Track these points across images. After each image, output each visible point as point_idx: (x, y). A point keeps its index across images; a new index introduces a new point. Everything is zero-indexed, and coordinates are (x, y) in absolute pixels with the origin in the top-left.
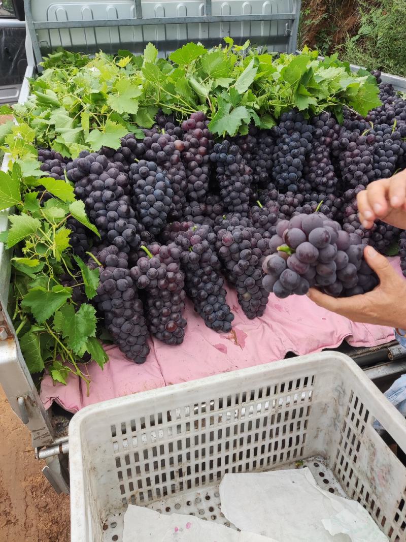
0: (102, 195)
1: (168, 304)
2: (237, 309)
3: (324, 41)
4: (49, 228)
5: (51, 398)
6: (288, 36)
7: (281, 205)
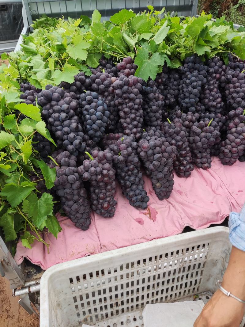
0: (59, 116)
1: (104, 191)
2: (152, 192)
3: (215, 9)
4: (22, 140)
5: (23, 256)
6: (192, 5)
7: (184, 121)
